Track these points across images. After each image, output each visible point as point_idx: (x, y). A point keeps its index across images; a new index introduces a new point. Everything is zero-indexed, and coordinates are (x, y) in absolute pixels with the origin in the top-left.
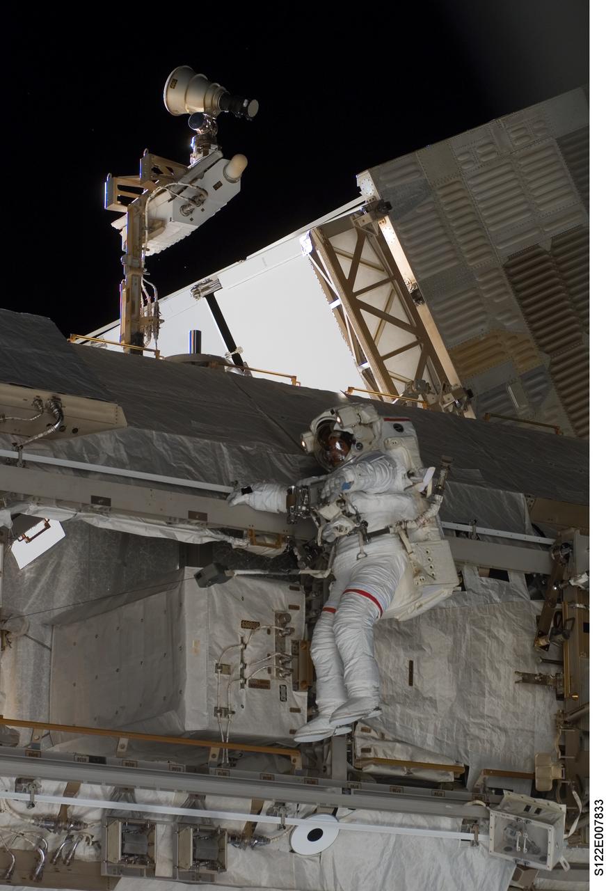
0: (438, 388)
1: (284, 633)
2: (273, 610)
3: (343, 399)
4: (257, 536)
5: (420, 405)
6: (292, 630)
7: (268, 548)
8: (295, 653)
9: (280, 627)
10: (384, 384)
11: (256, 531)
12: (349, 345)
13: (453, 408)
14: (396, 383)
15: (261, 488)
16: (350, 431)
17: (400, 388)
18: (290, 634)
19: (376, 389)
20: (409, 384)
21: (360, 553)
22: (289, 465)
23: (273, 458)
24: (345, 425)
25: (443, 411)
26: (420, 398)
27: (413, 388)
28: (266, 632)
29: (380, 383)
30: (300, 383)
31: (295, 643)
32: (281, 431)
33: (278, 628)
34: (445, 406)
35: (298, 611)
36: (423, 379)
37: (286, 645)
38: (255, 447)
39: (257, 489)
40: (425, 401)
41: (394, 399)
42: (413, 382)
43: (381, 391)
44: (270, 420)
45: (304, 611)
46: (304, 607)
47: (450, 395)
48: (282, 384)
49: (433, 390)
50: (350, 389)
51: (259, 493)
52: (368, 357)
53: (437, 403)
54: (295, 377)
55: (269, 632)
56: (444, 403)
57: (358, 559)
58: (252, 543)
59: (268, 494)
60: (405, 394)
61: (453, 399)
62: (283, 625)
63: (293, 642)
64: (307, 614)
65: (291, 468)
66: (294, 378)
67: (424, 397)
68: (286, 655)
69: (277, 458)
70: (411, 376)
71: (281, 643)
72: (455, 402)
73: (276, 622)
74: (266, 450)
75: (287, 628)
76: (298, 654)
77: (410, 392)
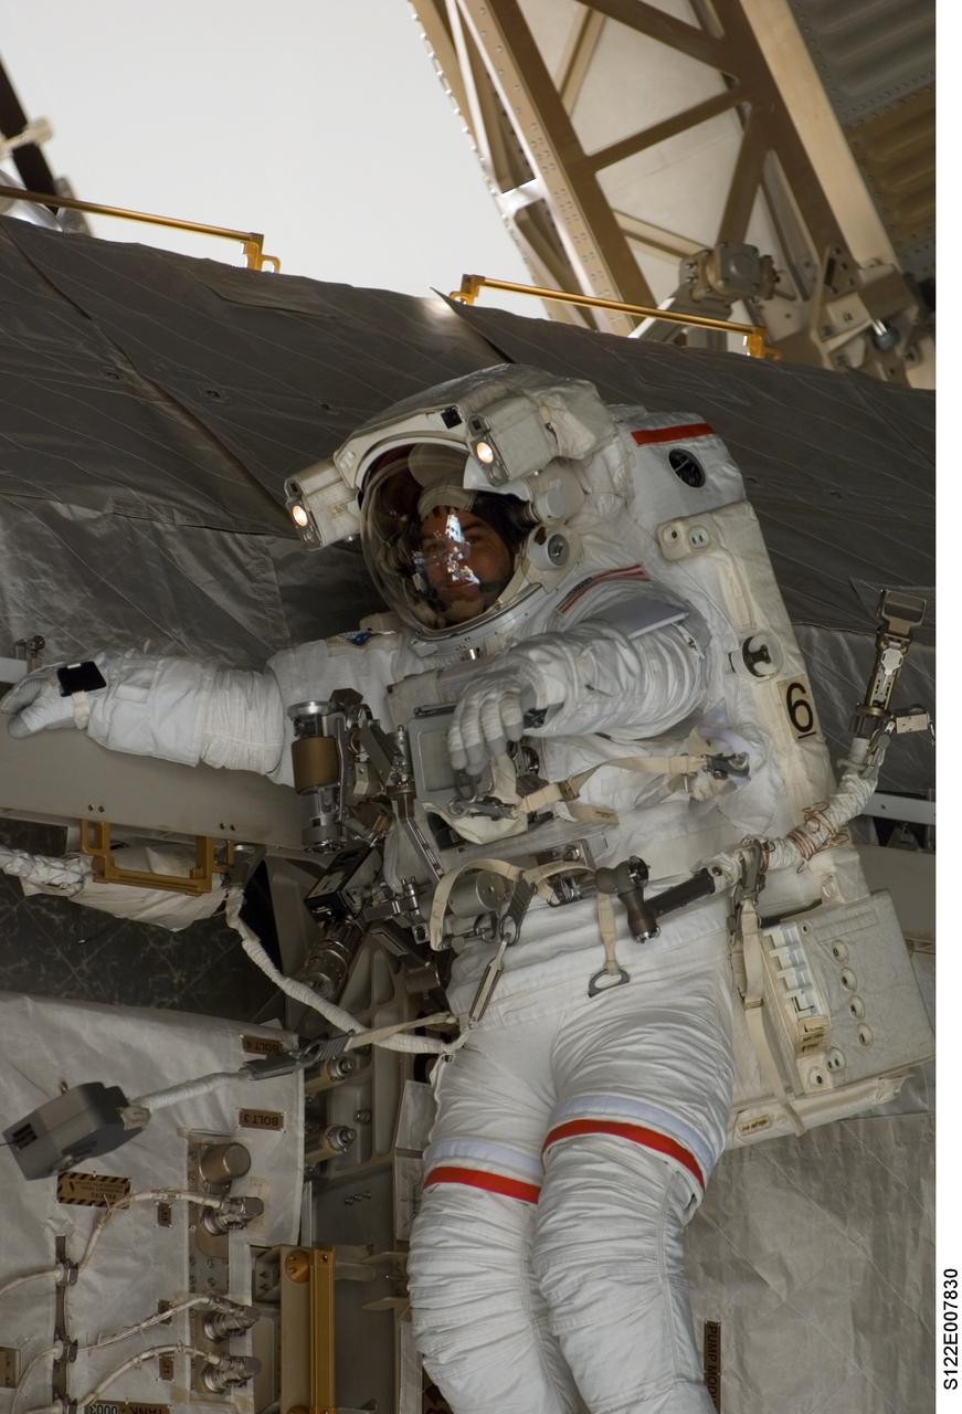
0: (807, 274)
1: (224, 1220)
2: (180, 1132)
3: (444, 322)
4: (116, 846)
5: (739, 344)
6: (256, 1206)
7: (159, 894)
8: (267, 1298)
9: (205, 1197)
10: (599, 264)
11: (115, 827)
12: (465, 112)
13: (866, 352)
14: (646, 260)
15: (144, 675)
16: (523, 492)
17: (663, 278)
18: (243, 1224)
19: (568, 283)
20: (697, 262)
21: (604, 972)
22: (237, 575)
23: (181, 553)
24: (511, 471)
25: (828, 365)
26: (739, 314)
27: (711, 278)
28: (153, 1215)
29: (584, 259)
30: (276, 261)
31: (268, 1258)
32: (206, 448)
33: (199, 1200)
34: (834, 343)
35: (276, 1135)
36: (749, 240)
37: (233, 1265)
38: (109, 509)
39: (126, 678)
40: (758, 325)
41: (638, 321)
42: (710, 252)
43: (589, 289)
44: (163, 405)
45: (301, 1134)
46: (301, 1117)
47: (853, 304)
48: (207, 266)
49: (786, 282)
50: (471, 283)
51: (137, 693)
52: (538, 157)
53: (803, 333)
54: (258, 239)
55: (164, 1215)
56: (829, 332)
57: (593, 992)
58: (100, 874)
59: (173, 696)
60: (683, 300)
61: (863, 319)
62: (222, 1187)
63: (260, 1253)
64: (311, 1144)
65: (247, 586)
66: (253, 241)
67: (754, 313)
68: (234, 1305)
69: (193, 551)
70: (703, 229)
71: (211, 1260)
72: (871, 331)
73: (192, 1176)
74: (152, 518)
75: (234, 1201)
76: (276, 1302)
77: (700, 293)
